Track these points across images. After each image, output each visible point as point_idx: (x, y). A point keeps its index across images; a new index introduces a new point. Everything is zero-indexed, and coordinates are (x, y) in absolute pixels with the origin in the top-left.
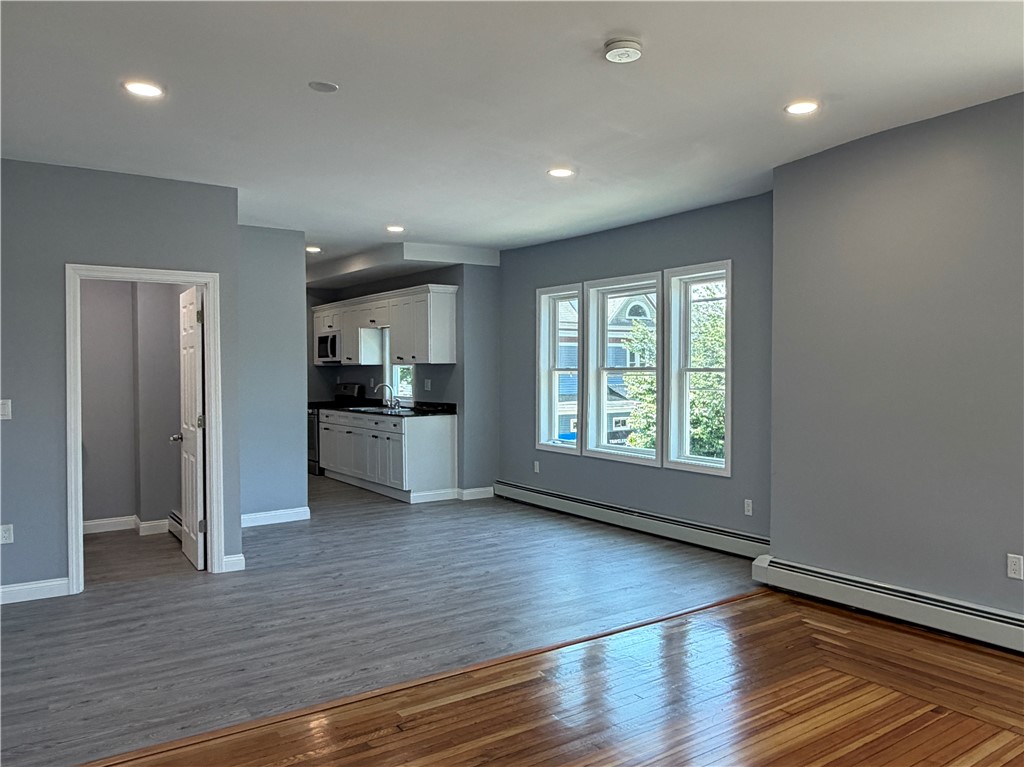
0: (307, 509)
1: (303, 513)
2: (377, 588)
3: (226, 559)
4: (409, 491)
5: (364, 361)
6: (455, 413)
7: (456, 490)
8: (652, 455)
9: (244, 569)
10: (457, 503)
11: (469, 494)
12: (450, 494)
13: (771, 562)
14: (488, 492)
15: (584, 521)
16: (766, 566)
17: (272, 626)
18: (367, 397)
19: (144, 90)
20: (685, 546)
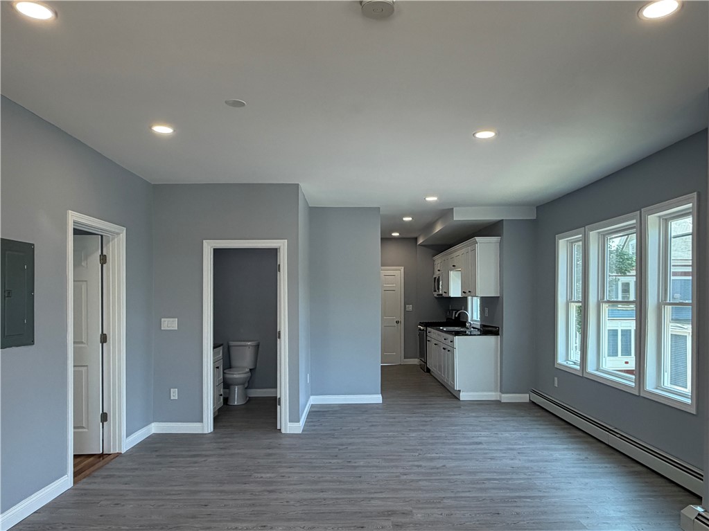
0: (380, 396)
1: (377, 399)
2: (355, 463)
3: (289, 424)
4: (460, 391)
5: (452, 294)
6: (498, 335)
7: (499, 393)
8: (630, 382)
9: (301, 432)
10: (498, 403)
11: (507, 398)
12: (492, 395)
13: (699, 515)
14: (524, 398)
15: (581, 434)
16: (693, 518)
17: (262, 477)
18: (461, 320)
19: (163, 130)
20: (655, 475)
